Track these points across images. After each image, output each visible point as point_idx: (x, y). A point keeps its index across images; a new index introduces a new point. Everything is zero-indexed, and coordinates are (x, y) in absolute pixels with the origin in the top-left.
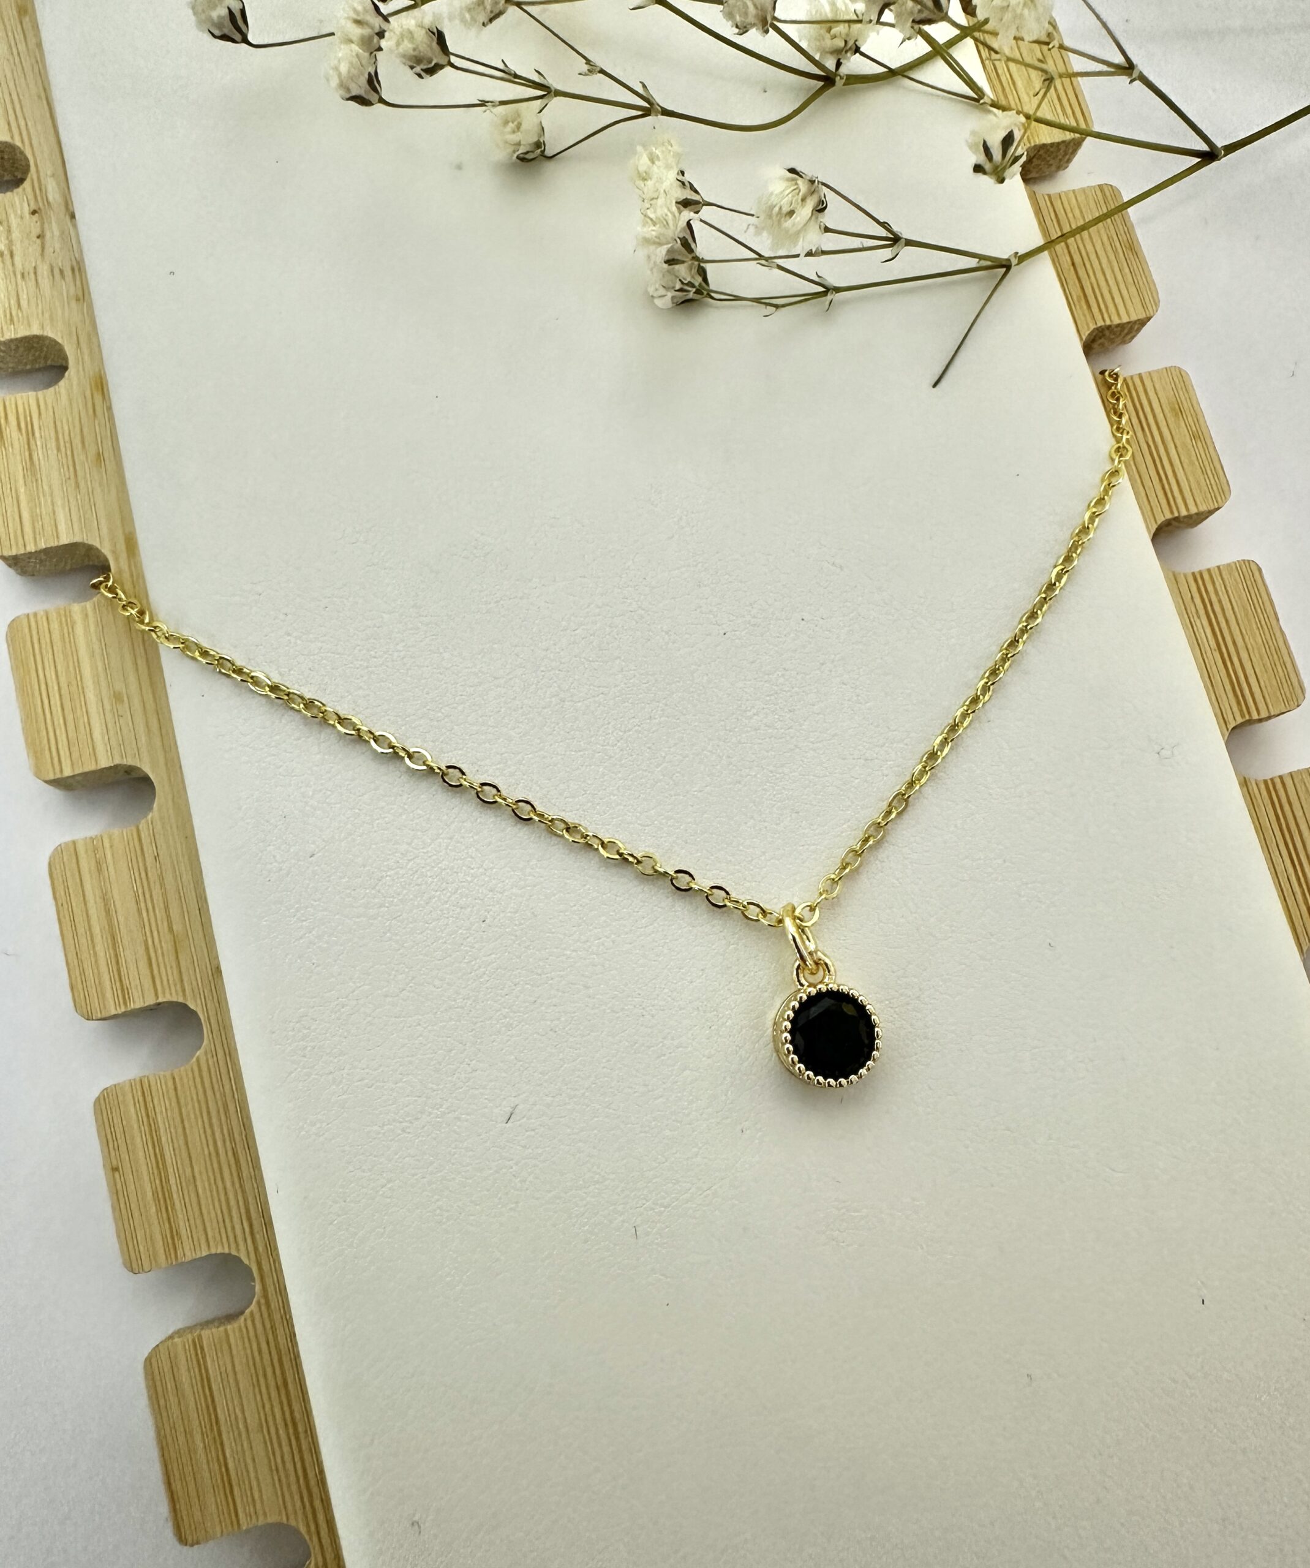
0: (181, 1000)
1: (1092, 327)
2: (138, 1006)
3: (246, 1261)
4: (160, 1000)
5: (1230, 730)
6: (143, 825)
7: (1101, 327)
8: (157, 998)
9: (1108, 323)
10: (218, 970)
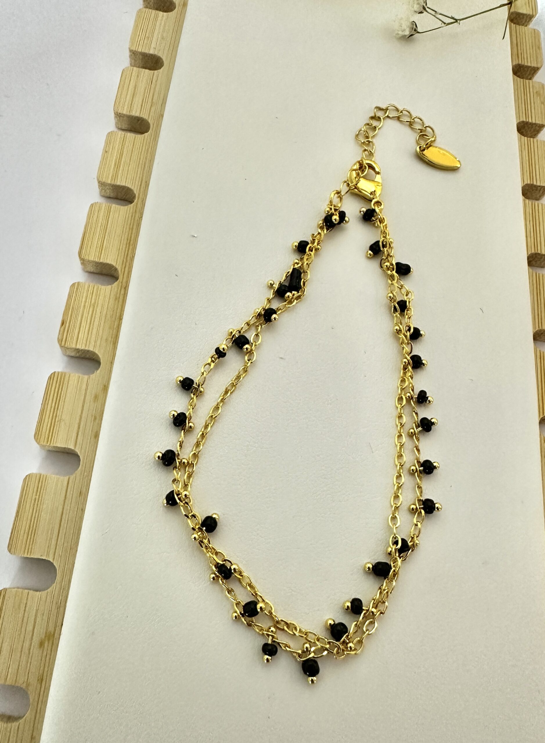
0: (147, 118)
1: (517, 63)
2: (133, 114)
3: (135, 192)
4: (141, 116)
5: (525, 184)
6: (156, 72)
7: (520, 64)
8: (140, 115)
9: (523, 63)
10: (162, 116)
